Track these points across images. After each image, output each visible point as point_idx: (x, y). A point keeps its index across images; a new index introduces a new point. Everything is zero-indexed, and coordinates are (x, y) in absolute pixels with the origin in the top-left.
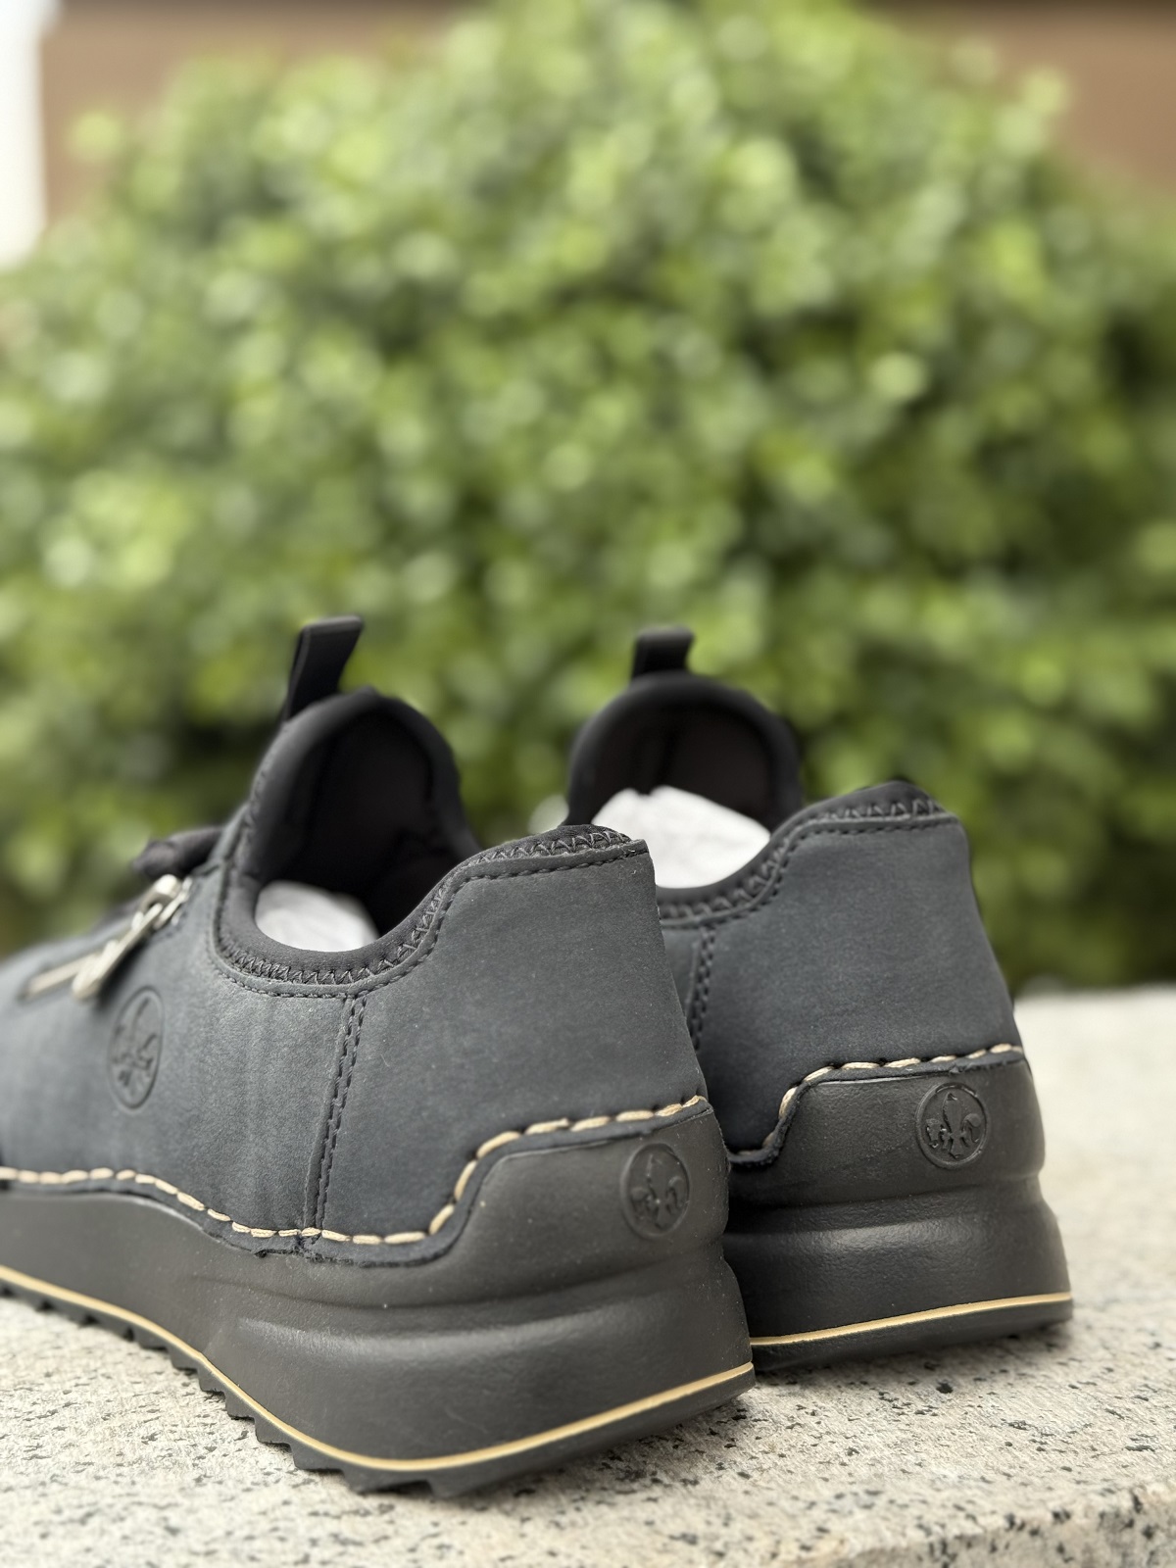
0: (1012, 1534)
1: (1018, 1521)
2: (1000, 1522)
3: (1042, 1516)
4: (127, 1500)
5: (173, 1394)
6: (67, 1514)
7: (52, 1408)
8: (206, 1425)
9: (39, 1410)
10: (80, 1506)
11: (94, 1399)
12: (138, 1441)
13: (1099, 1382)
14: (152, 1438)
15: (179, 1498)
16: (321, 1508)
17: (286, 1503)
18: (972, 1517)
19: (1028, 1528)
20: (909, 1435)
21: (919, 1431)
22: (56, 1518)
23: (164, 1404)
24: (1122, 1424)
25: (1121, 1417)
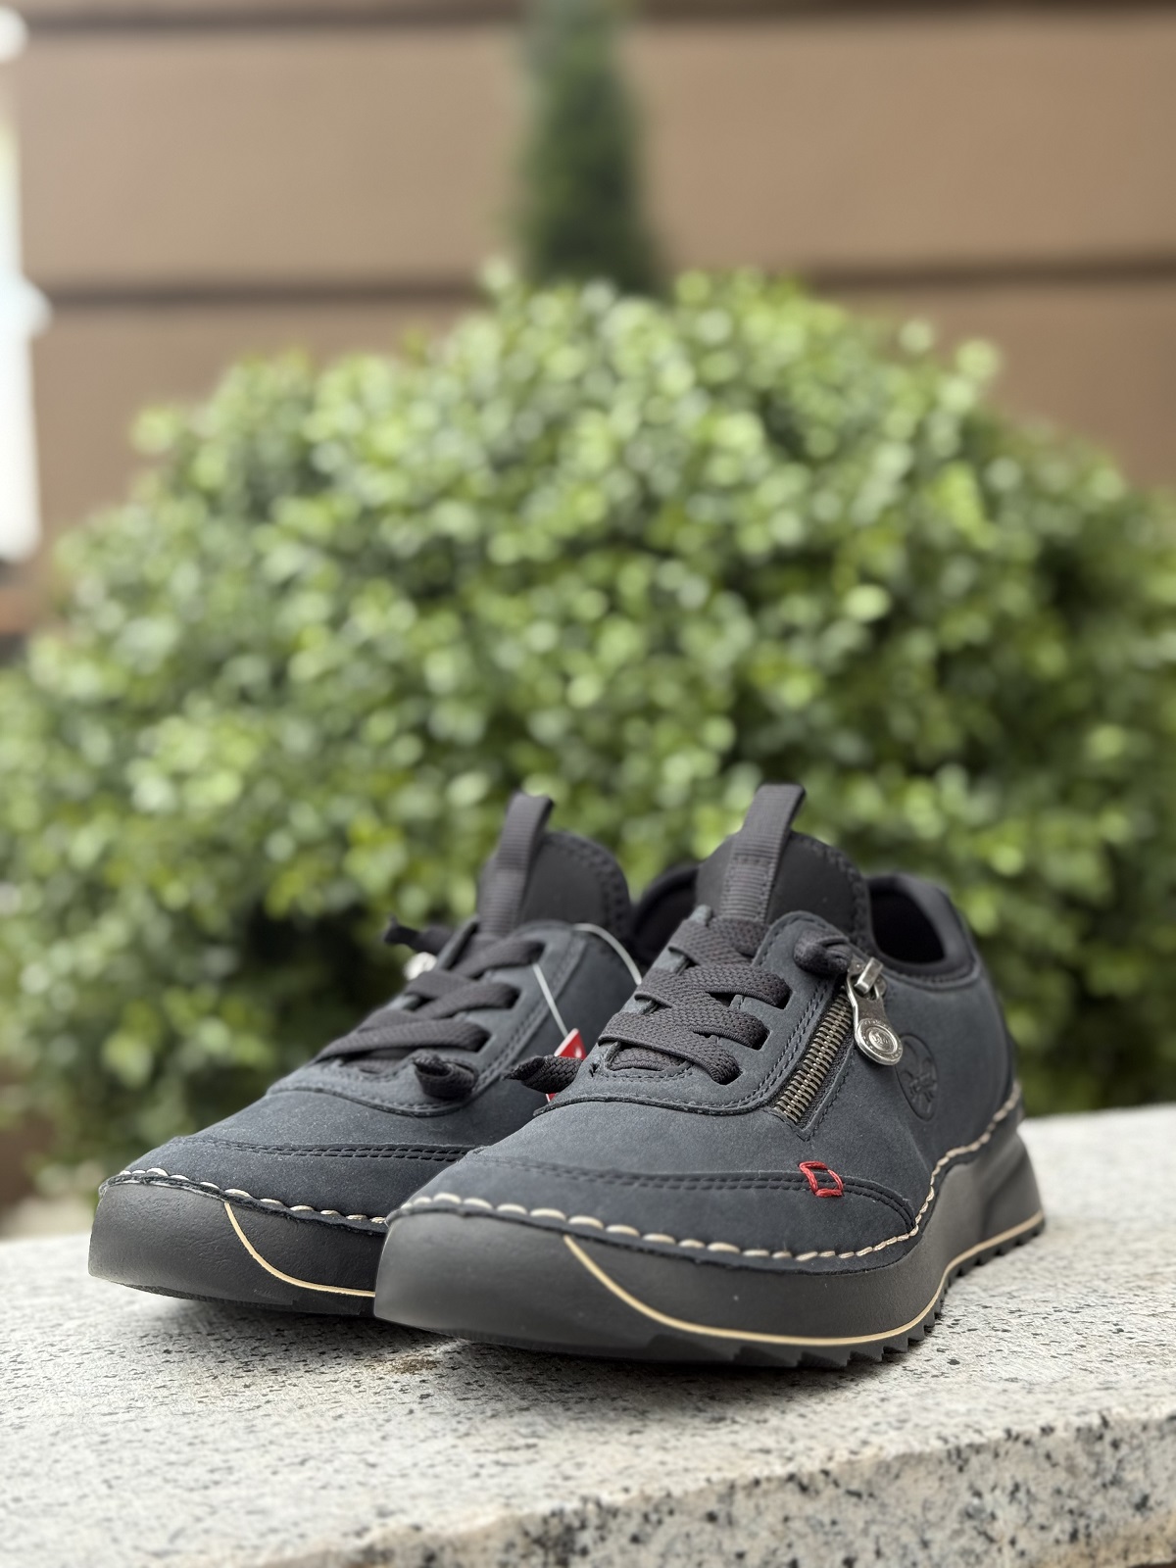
0: (1009, 1444)
1: (1014, 1433)
2: (1000, 1434)
3: (1032, 1429)
4: (331, 1451)
5: (349, 1392)
6: (288, 1461)
7: (257, 1404)
8: (380, 1408)
9: (246, 1406)
10: (297, 1456)
11: (287, 1398)
12: (330, 1419)
13: (1074, 1353)
14: (340, 1416)
15: (371, 1448)
16: (482, 1448)
17: (454, 1447)
18: (979, 1432)
19: (1022, 1439)
20: (927, 1389)
21: (932, 1385)
22: (280, 1463)
23: (342, 1398)
24: (1092, 1376)
25: (1091, 1372)
